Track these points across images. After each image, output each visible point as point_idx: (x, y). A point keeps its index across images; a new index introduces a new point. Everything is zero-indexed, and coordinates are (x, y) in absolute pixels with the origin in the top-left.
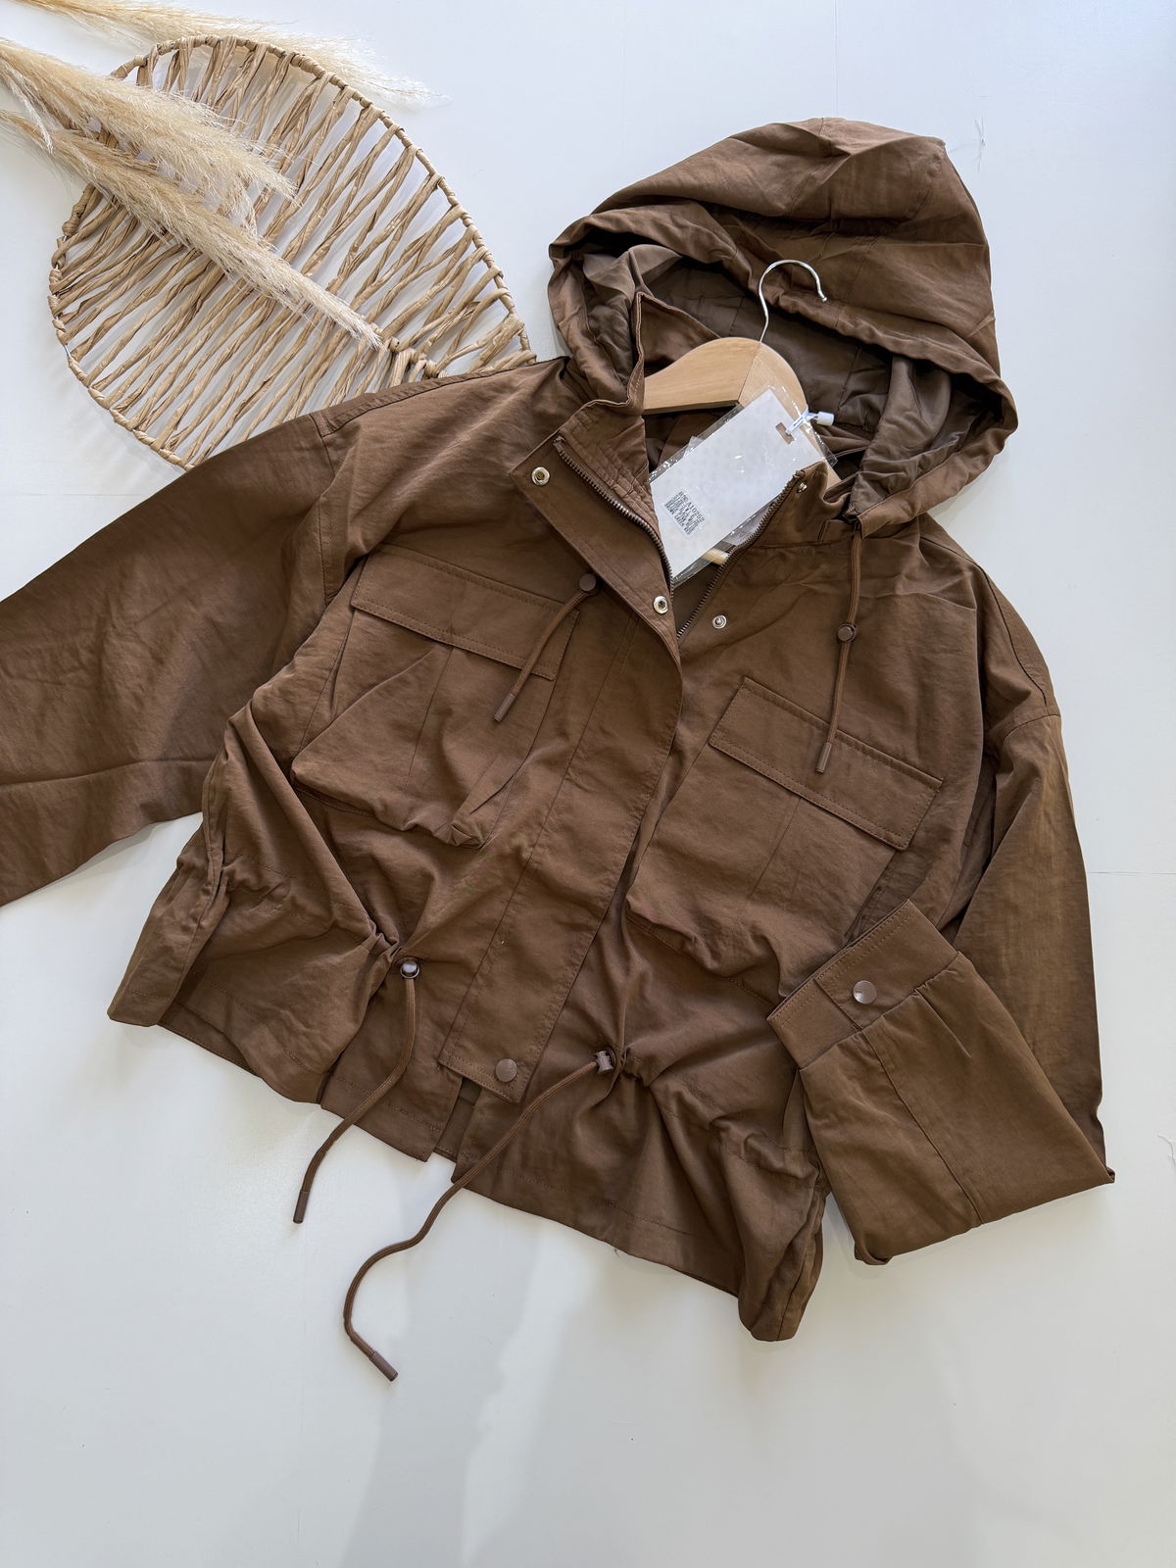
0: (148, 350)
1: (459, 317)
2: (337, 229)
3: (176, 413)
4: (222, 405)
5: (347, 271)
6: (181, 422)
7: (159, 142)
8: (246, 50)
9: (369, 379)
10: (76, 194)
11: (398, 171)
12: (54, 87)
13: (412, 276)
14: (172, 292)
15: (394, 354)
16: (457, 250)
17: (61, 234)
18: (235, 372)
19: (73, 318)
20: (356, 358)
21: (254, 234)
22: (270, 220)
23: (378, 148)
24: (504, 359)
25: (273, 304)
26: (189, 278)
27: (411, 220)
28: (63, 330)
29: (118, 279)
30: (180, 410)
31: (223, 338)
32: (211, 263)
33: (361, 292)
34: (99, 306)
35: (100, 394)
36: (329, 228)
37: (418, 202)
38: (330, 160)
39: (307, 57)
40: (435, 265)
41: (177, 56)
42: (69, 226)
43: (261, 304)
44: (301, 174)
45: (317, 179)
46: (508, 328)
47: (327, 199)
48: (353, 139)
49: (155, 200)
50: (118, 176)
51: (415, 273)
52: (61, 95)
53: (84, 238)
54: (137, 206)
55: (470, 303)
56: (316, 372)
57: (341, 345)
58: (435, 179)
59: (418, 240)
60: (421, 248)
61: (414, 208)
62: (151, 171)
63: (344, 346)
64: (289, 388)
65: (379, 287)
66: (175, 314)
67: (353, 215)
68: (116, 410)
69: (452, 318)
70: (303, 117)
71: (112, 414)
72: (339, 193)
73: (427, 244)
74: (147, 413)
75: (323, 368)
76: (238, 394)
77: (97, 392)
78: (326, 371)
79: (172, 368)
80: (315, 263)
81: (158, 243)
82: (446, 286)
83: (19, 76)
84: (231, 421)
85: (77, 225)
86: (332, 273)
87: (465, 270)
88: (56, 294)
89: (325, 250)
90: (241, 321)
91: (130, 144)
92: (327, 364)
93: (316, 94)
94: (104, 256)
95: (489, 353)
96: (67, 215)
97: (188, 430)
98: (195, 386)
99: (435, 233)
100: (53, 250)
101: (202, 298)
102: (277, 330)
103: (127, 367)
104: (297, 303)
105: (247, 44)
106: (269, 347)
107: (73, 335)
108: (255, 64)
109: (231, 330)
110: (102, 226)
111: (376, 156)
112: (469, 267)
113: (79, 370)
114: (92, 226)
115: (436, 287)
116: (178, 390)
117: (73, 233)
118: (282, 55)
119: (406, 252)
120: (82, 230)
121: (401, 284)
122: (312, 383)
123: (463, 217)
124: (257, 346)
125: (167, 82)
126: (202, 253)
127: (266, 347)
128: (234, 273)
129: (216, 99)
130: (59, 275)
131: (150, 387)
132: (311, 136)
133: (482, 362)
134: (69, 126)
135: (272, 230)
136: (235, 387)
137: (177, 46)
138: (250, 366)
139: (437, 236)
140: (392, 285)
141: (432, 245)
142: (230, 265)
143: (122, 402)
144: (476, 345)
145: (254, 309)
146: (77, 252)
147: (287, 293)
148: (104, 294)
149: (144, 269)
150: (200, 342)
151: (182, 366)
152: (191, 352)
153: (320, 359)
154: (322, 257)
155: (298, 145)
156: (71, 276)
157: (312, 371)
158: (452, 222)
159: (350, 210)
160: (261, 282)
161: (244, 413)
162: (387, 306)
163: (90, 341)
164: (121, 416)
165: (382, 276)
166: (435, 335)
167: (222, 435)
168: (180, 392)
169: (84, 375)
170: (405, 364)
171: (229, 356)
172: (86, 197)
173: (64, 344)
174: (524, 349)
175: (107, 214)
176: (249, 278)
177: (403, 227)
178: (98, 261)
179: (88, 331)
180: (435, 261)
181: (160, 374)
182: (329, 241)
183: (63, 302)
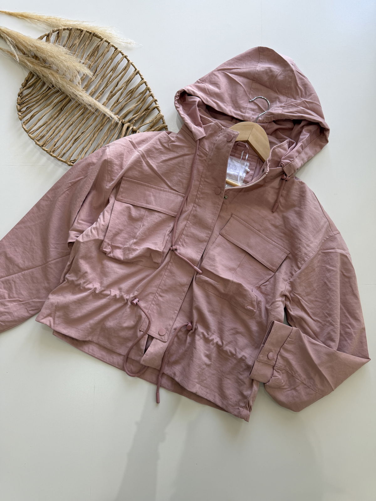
0: (47, 122)
1: (143, 113)
2: (106, 86)
3: (55, 142)
4: (69, 139)
5: (109, 99)
6: (56, 145)
7: (52, 59)
8: (79, 31)
9: (115, 132)
10: (26, 74)
11: (126, 69)
12: (20, 42)
13: (129, 100)
14: (55, 105)
15: (123, 124)
16: (144, 93)
17: (21, 86)
18: (73, 129)
19: (24, 112)
20: (111, 125)
21: (80, 88)
22: (85, 83)
23: (119, 62)
24: (157, 127)
25: (86, 109)
26: (60, 100)
27: (129, 84)
28: (21, 116)
29: (38, 100)
30: (56, 140)
31: (70, 119)
32: (67, 96)
33: (113, 105)
34: (32, 109)
35: (32, 136)
36: (104, 86)
37: (131, 78)
38: (105, 65)
39: (99, 34)
40: (136, 97)
41: (58, 33)
42: (24, 84)
43: (82, 109)
44: (96, 69)
45: (101, 71)
46: (158, 117)
47: (104, 77)
48: (112, 59)
49: (50, 76)
50: (39, 69)
51: (130, 100)
52: (22, 44)
53: (28, 88)
54: (45, 78)
55: (147, 109)
56: (98, 130)
57: (107, 121)
58: (137, 71)
59: (131, 90)
60: (132, 92)
61: (130, 80)
62: (50, 68)
63: (108, 122)
64: (90, 134)
65: (119, 104)
66: (56, 111)
67: (111, 82)
68: (36, 140)
69: (141, 114)
70: (96, 52)
71: (35, 142)
72: (107, 75)
73: (134, 91)
74: (46, 142)
75: (101, 128)
76: (74, 136)
77: (30, 135)
78: (102, 129)
79: (54, 128)
80: (99, 96)
81: (51, 89)
82: (140, 104)
83: (9, 39)
84: (72, 144)
85: (26, 84)
86: (104, 99)
87: (146, 99)
88: (19, 105)
89: (103, 93)
90: (76, 113)
91: (43, 60)
92: (102, 127)
93: (101, 45)
94: (34, 94)
95: (153, 125)
96: (23, 81)
97: (58, 147)
98: (61, 134)
99: (137, 87)
100: (18, 91)
101: (64, 106)
102: (87, 117)
103: (40, 127)
104: (93, 109)
105: (80, 30)
106: (84, 122)
107: (24, 117)
108: (82, 36)
109: (72, 116)
110: (34, 84)
111: (119, 64)
112: (147, 98)
113: (25, 128)
114: (31, 84)
115: (137, 104)
116: (55, 135)
117: (25, 86)
118: (90, 33)
119: (127, 93)
120: (28, 85)
121: (126, 103)
122: (97, 133)
123: (145, 83)
124: (81, 121)
125: (55, 41)
126: (64, 93)
127: (83, 122)
128: (74, 99)
129: (70, 46)
130: (20, 99)
131: (47, 134)
132: (99, 58)
133: (150, 128)
134: (24, 54)
135: (86, 86)
136: (73, 134)
137: (58, 30)
138: (78, 127)
139: (137, 89)
140: (123, 103)
141: (136, 91)
142: (73, 96)
143: (38, 138)
144: (149, 122)
145: (80, 110)
146: (26, 92)
147: (90, 105)
148: (34, 105)
149: (46, 97)
150: (63, 120)
151: (57, 127)
152: (60, 123)
153: (100, 125)
154: (101, 94)
155: (95, 61)
156: (23, 100)
157: (97, 129)
158: (142, 84)
159: (110, 80)
160: (82, 102)
161: (76, 142)
162: (121, 110)
163: (29, 119)
164: (38, 142)
165: (120, 101)
166: (136, 119)
167: (69, 148)
168: (56, 135)
169: (27, 130)
170: (126, 127)
171: (72, 124)
172: (29, 76)
173: (21, 119)
174: (163, 123)
175: (36, 80)
176: (78, 101)
177: (127, 86)
178: (32, 95)
179: (28, 116)
180: (136, 96)
181: (50, 129)
182: (104, 90)
183: (21, 107)
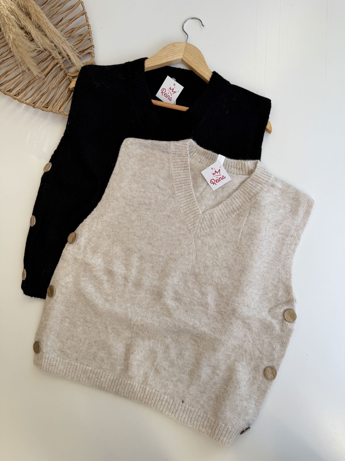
11: (74, 7)
16: (83, 35)
27: (72, 22)
37: (76, 17)
47: (51, 9)
55: (82, 52)
58: (83, 12)
59: (73, 28)
60: (72, 31)
61: (74, 19)
67: (57, 16)
72: (55, 8)
87: (83, 41)
99: (78, 28)
123: (88, 25)
141: (77, 31)
158: (84, 26)
